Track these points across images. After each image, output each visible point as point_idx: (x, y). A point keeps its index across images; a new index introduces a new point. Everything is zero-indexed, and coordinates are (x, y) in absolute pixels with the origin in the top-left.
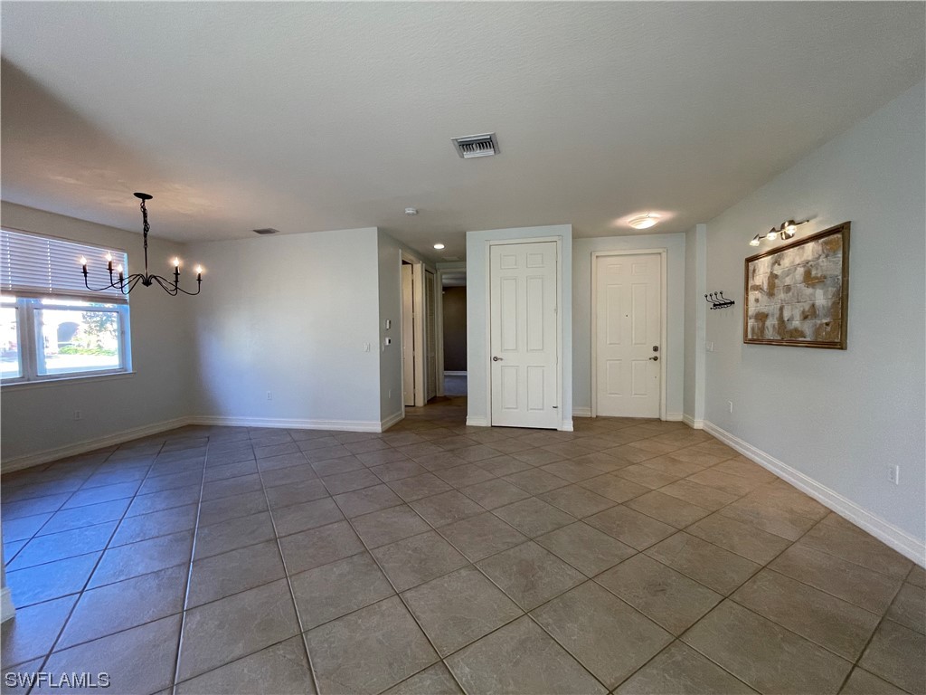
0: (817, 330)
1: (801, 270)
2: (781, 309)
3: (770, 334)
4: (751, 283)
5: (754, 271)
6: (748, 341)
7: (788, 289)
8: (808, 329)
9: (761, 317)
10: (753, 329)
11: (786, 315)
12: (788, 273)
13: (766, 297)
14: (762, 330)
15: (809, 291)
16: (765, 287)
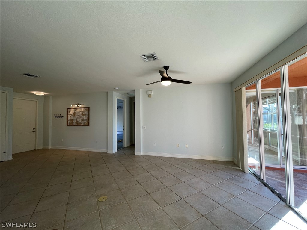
0: (84, 123)
1: (81, 113)
2: (77, 119)
3: (74, 124)
4: (69, 113)
5: (70, 111)
6: (68, 125)
7: (78, 116)
8: (83, 123)
9: (72, 120)
10: (69, 123)
11: (78, 120)
12: (78, 113)
13: (73, 117)
14: (72, 123)
15: (83, 116)
16: (73, 114)
